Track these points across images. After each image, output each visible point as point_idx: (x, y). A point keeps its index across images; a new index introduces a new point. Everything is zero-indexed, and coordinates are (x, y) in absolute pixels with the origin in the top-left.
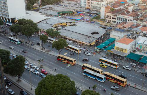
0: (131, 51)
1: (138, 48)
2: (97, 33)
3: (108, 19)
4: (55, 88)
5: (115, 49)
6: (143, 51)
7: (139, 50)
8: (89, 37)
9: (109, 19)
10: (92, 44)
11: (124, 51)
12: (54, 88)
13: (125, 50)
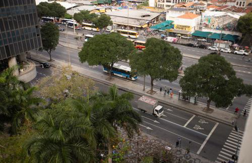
0: (196, 29)
1: (205, 24)
2: (149, 16)
3: (160, 3)
4: (108, 43)
5: (175, 28)
6: (212, 27)
7: (206, 26)
8: (138, 20)
9: (162, 4)
10: (143, 27)
11: (187, 30)
12: (106, 43)
13: (189, 27)
